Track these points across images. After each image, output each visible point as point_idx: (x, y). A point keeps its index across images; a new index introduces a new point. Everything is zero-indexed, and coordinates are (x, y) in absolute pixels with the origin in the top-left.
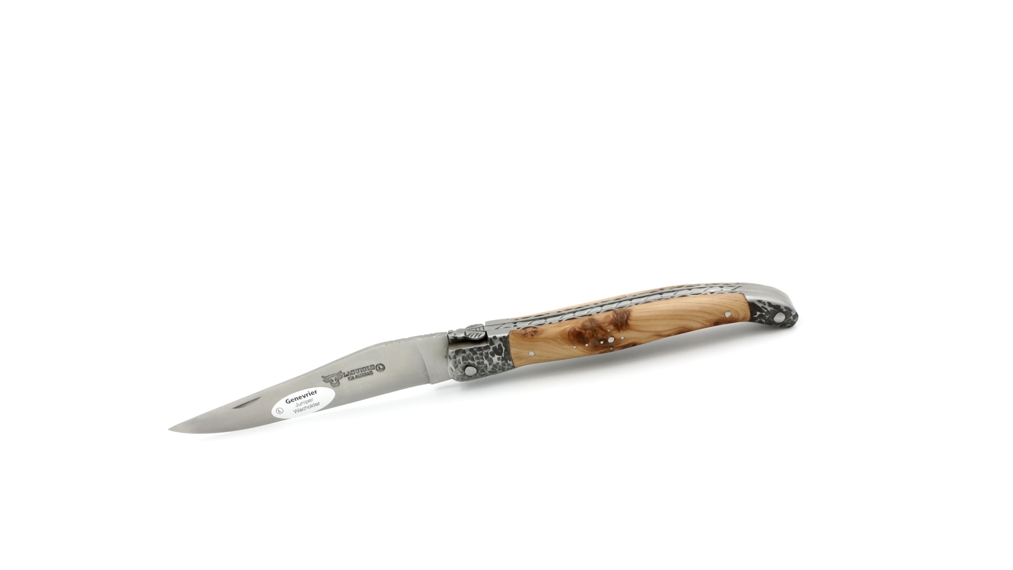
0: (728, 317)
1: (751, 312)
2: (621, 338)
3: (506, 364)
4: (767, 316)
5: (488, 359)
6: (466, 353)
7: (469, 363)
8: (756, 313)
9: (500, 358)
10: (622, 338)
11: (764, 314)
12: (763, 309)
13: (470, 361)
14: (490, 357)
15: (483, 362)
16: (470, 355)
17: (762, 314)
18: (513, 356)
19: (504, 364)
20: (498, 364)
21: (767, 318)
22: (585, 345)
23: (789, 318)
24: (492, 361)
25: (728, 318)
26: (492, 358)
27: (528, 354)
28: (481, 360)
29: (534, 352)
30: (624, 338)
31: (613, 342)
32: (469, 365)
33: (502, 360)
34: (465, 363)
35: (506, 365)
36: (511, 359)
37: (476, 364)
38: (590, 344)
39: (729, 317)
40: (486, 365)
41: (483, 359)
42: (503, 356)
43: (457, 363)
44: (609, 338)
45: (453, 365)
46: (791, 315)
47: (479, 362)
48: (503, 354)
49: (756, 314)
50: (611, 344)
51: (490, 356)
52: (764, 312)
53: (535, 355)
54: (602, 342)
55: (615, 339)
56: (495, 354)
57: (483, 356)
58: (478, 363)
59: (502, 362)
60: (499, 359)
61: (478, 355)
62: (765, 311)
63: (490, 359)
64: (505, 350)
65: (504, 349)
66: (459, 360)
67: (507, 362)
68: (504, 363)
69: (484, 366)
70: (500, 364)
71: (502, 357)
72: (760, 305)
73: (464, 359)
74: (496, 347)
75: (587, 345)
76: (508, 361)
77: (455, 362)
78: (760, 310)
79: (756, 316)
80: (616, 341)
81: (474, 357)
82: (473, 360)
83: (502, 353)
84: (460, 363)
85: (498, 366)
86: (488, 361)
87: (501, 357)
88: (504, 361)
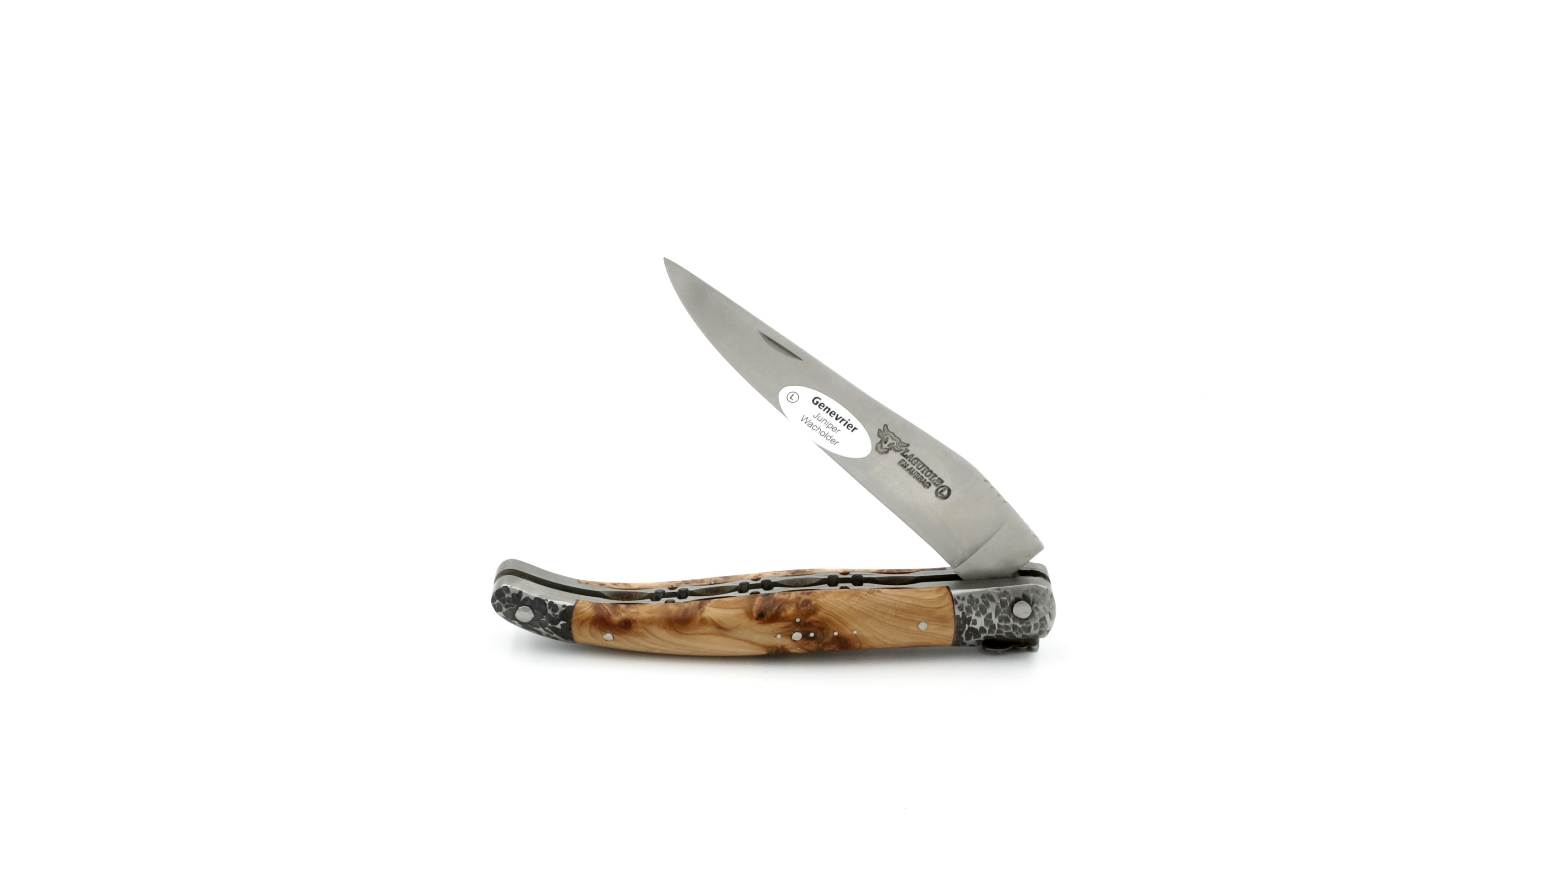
0: (608, 633)
1: (571, 629)
2: (782, 636)
3: (965, 610)
4: (544, 619)
5: (991, 624)
6: (1021, 635)
7: (1021, 624)
8: (562, 627)
9: (973, 624)
10: (779, 636)
11: (550, 625)
12: (550, 630)
13: (1020, 626)
14: (987, 627)
15: (1000, 621)
16: (1017, 633)
17: (552, 624)
18: (952, 623)
19: (969, 610)
20: (977, 614)
21: (544, 616)
22: (838, 634)
23: (508, 610)
24: (985, 620)
25: (608, 631)
26: (985, 625)
27: (928, 627)
28: (1002, 624)
29: (919, 629)
30: (776, 636)
31: (794, 632)
32: (1021, 621)
33: (970, 618)
34: (1029, 623)
35: (966, 608)
36: (957, 618)
37: (1011, 620)
38: (831, 636)
39: (606, 632)
40: (996, 616)
41: (998, 625)
42: (967, 626)
43: (1040, 624)
44: (801, 640)
45: (1047, 623)
46: (504, 613)
47: (1005, 622)
48: (967, 628)
49: (561, 625)
50: (798, 629)
51: (987, 629)
52: (549, 627)
53: (918, 624)
54: (812, 635)
55: (791, 637)
56: (979, 630)
57: (998, 630)
58: (1007, 620)
59: (971, 615)
60: (975, 622)
61: (1004, 631)
62: (547, 628)
63: (988, 624)
64: (962, 633)
65: (963, 636)
66: (1035, 629)
67: (963, 613)
68: (968, 615)
69: (1000, 615)
70: (974, 612)
71: (969, 624)
72: (555, 635)
73: (1029, 629)
74: (974, 638)
75: (836, 634)
76: (961, 616)
77: (1042, 626)
78: (556, 631)
79: (562, 622)
80: (789, 633)
81: (1011, 630)
82: (1015, 627)
83: (967, 631)
84: (1035, 625)
85: (978, 609)
86: (992, 621)
87: (971, 626)
88: (968, 617)
